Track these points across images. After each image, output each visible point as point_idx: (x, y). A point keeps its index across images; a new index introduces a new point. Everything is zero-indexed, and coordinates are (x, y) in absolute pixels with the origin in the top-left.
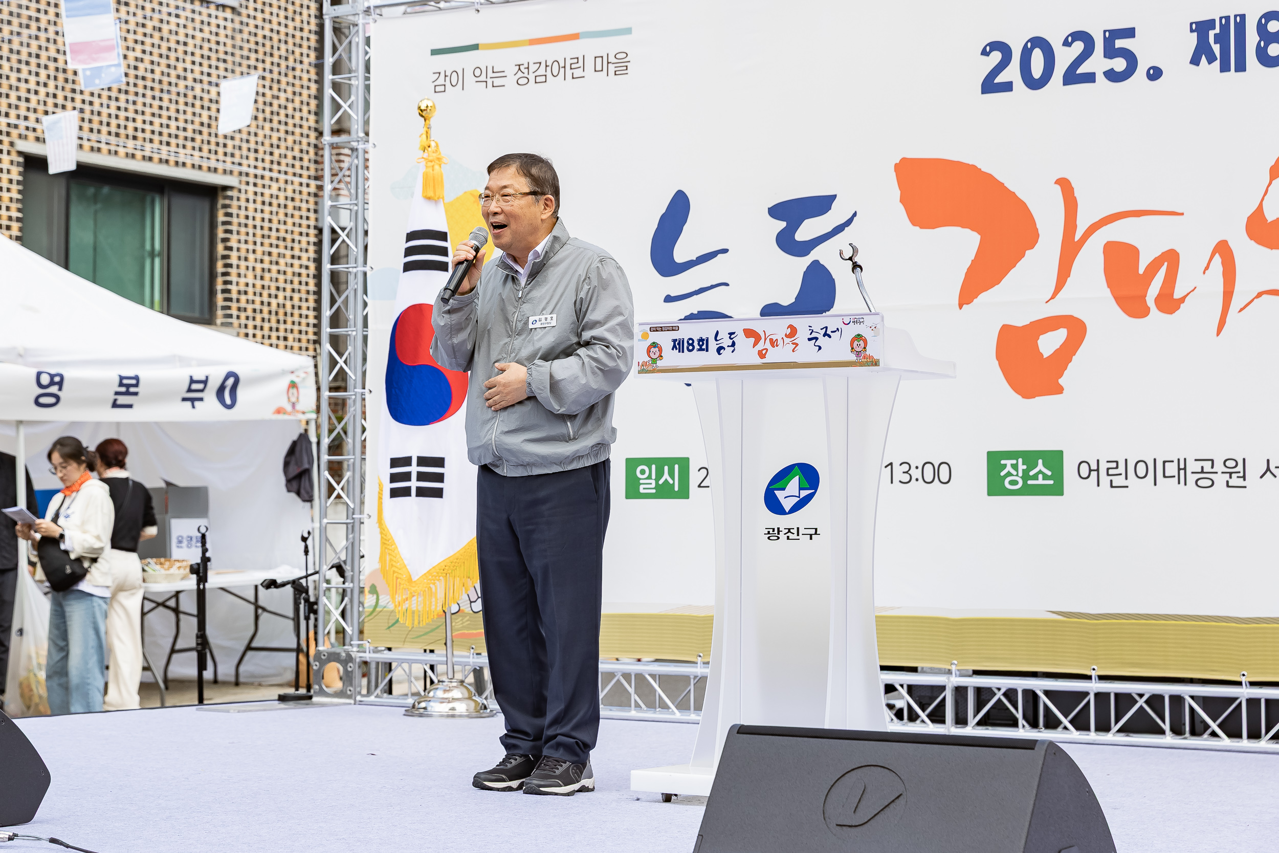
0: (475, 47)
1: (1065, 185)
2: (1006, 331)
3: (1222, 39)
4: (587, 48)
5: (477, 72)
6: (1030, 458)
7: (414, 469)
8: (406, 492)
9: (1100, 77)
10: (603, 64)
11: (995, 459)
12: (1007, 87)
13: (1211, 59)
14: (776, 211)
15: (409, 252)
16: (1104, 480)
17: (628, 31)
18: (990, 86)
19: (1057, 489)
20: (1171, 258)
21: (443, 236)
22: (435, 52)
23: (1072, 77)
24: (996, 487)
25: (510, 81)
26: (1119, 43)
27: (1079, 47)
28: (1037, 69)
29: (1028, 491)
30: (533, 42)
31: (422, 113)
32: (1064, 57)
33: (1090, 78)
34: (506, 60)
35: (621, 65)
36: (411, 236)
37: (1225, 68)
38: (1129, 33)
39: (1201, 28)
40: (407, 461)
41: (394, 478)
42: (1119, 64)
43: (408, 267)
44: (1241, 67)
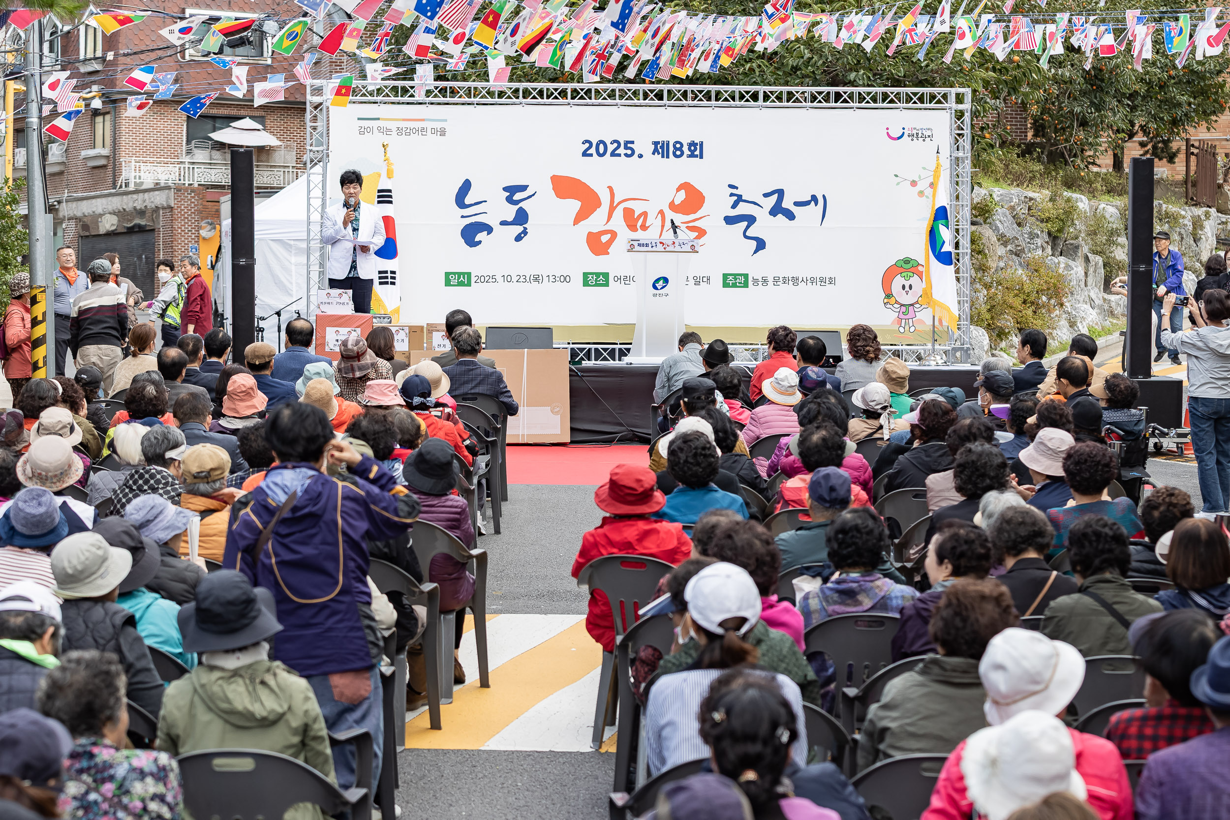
0: (378, 119)
1: (610, 188)
2: (590, 234)
3: (662, 147)
4: (429, 125)
5: (379, 129)
6: (598, 275)
7: (389, 275)
8: (387, 283)
9: (622, 155)
10: (434, 131)
11: (585, 275)
12: (591, 155)
13: (659, 154)
14: (505, 189)
15: (379, 197)
16: (623, 282)
17: (446, 120)
18: (585, 154)
19: (607, 285)
20: (645, 214)
21: (390, 191)
22: (359, 119)
23: (613, 154)
24: (586, 283)
25: (394, 133)
26: (629, 145)
27: (615, 145)
28: (601, 150)
29: (597, 285)
30: (404, 120)
31: (384, 146)
32: (611, 148)
33: (619, 155)
34: (393, 126)
35: (443, 133)
36: (379, 191)
37: (663, 157)
38: (632, 142)
39: (656, 143)
40: (386, 272)
41: (380, 278)
42: (629, 152)
43: (379, 202)
44: (668, 157)
